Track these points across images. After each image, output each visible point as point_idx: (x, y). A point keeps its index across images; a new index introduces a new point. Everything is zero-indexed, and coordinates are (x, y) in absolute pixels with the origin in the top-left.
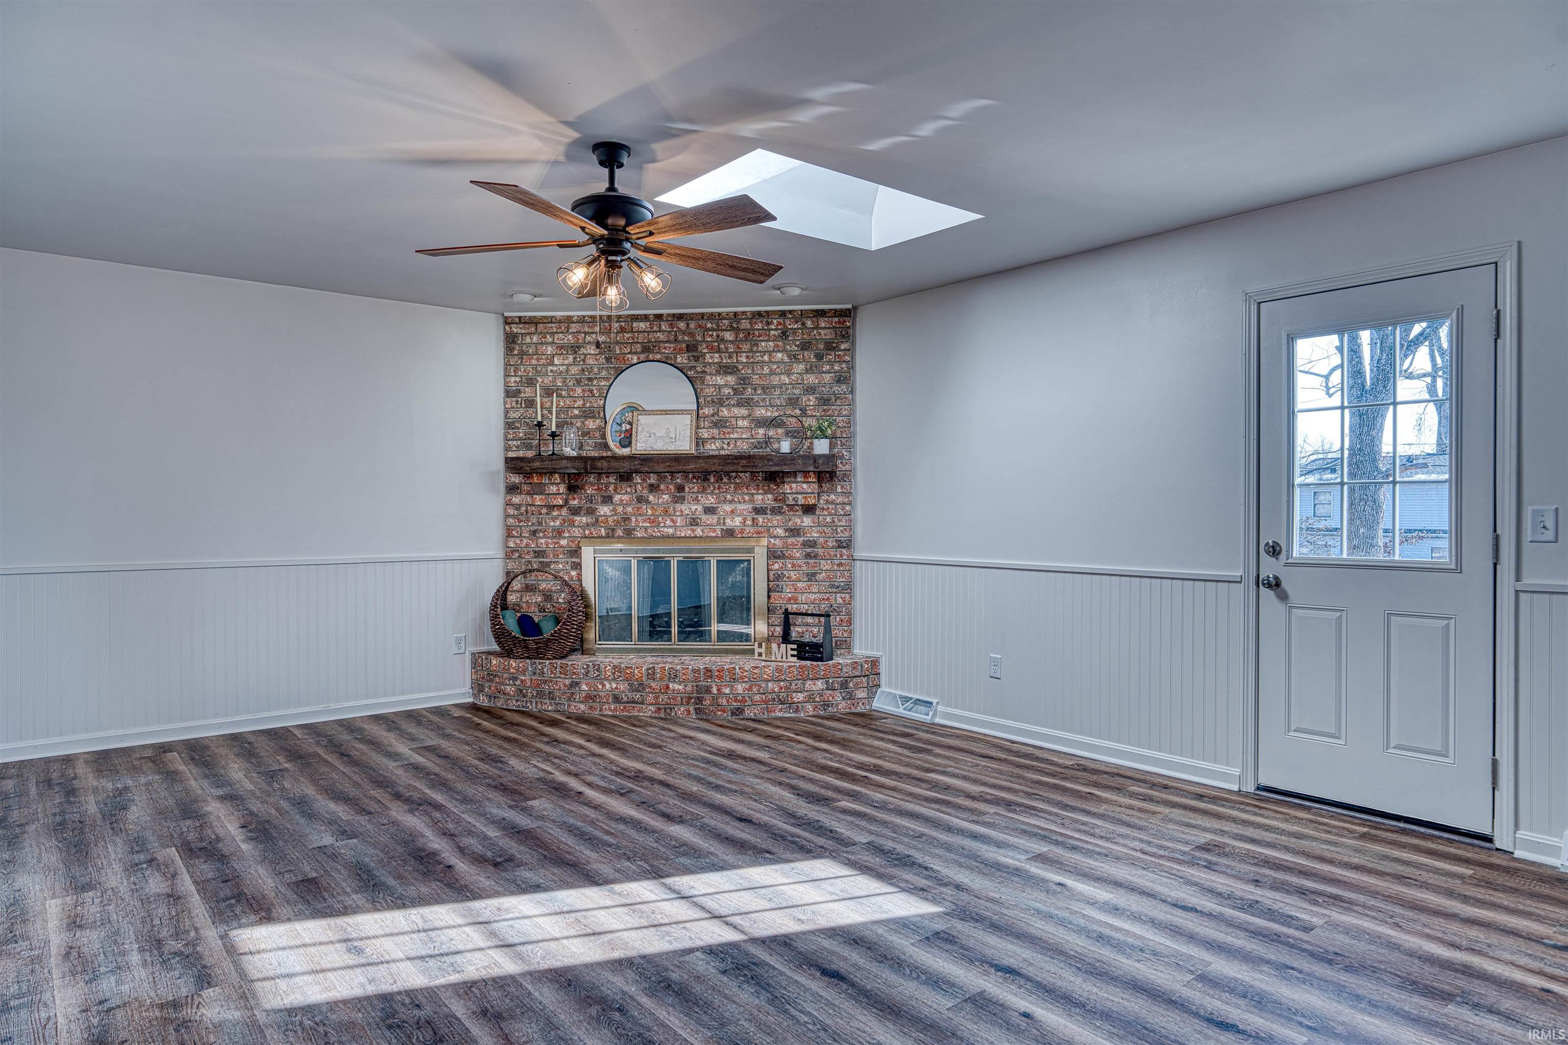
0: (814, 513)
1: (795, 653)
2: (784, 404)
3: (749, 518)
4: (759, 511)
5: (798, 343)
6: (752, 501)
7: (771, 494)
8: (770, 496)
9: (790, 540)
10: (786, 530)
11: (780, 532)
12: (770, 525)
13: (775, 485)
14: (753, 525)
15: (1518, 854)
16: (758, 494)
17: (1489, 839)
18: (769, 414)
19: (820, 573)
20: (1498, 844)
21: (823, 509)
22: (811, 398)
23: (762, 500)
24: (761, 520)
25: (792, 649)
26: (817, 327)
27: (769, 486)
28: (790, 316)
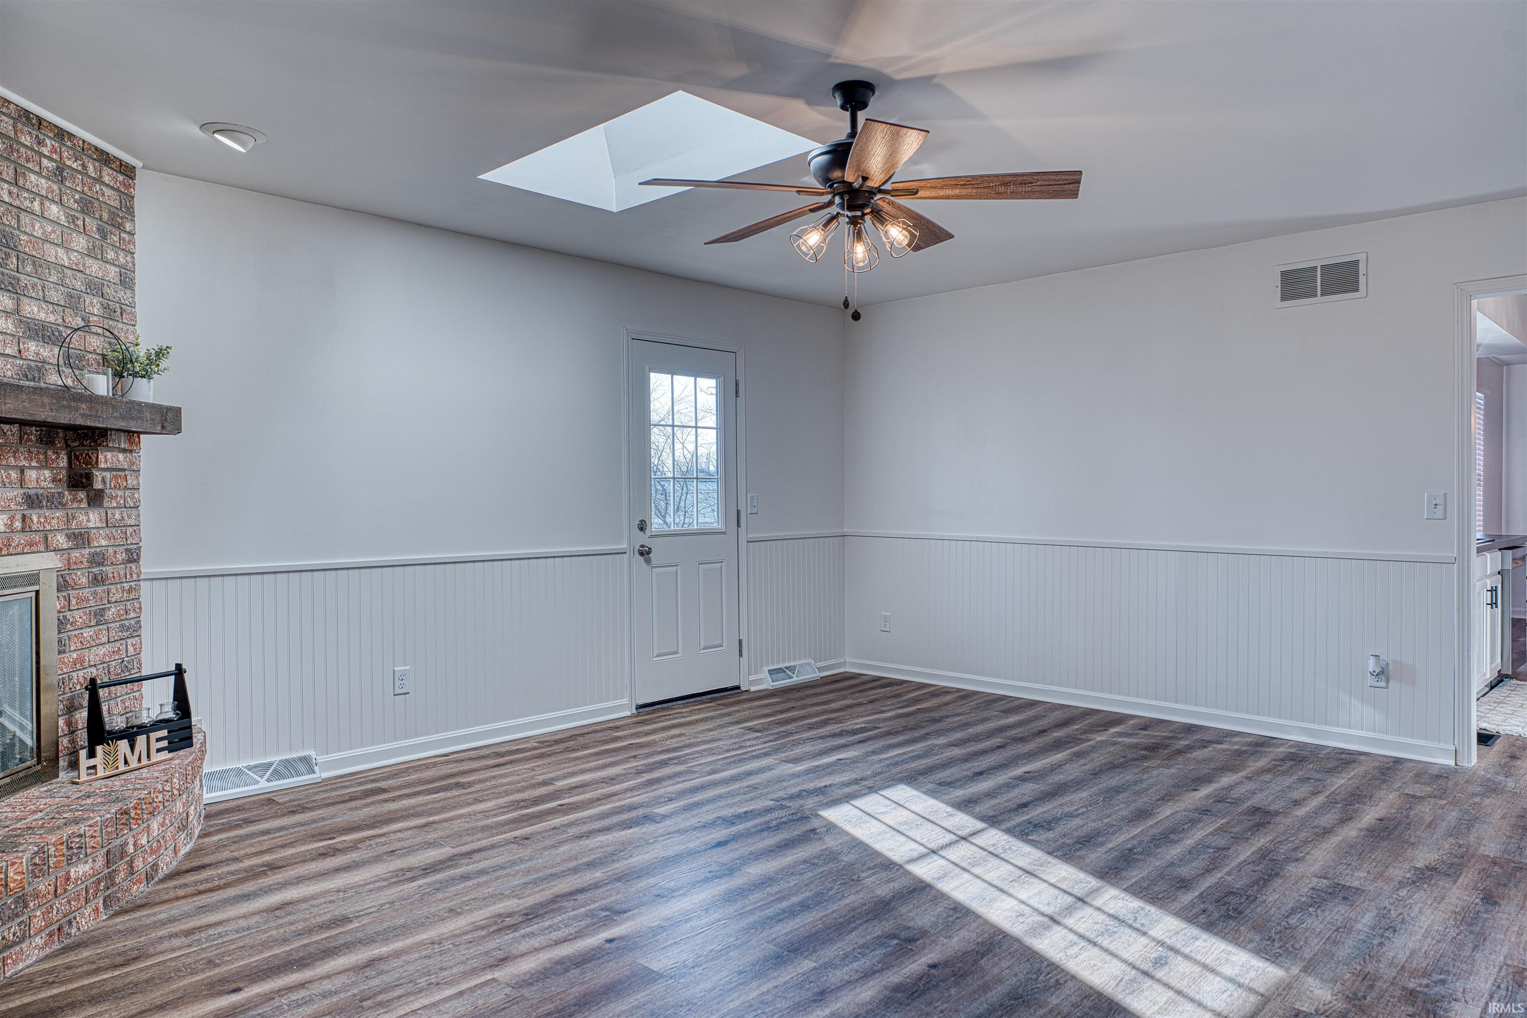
0: (101, 505)
1: (165, 743)
2: (62, 303)
3: (19, 516)
4: (32, 501)
5: (77, 197)
6: (22, 482)
7: (47, 468)
8: (47, 473)
9: (75, 554)
10: (68, 537)
11: (61, 540)
12: (48, 528)
13: (54, 453)
14: (23, 530)
15: (753, 689)
16: (31, 468)
17: (738, 688)
18: (42, 316)
19: (109, 609)
20: (743, 689)
21: (111, 497)
22: (95, 301)
23: (37, 479)
24: (35, 518)
25: (158, 740)
26: (99, 180)
27: (45, 454)
28: (69, 143)
